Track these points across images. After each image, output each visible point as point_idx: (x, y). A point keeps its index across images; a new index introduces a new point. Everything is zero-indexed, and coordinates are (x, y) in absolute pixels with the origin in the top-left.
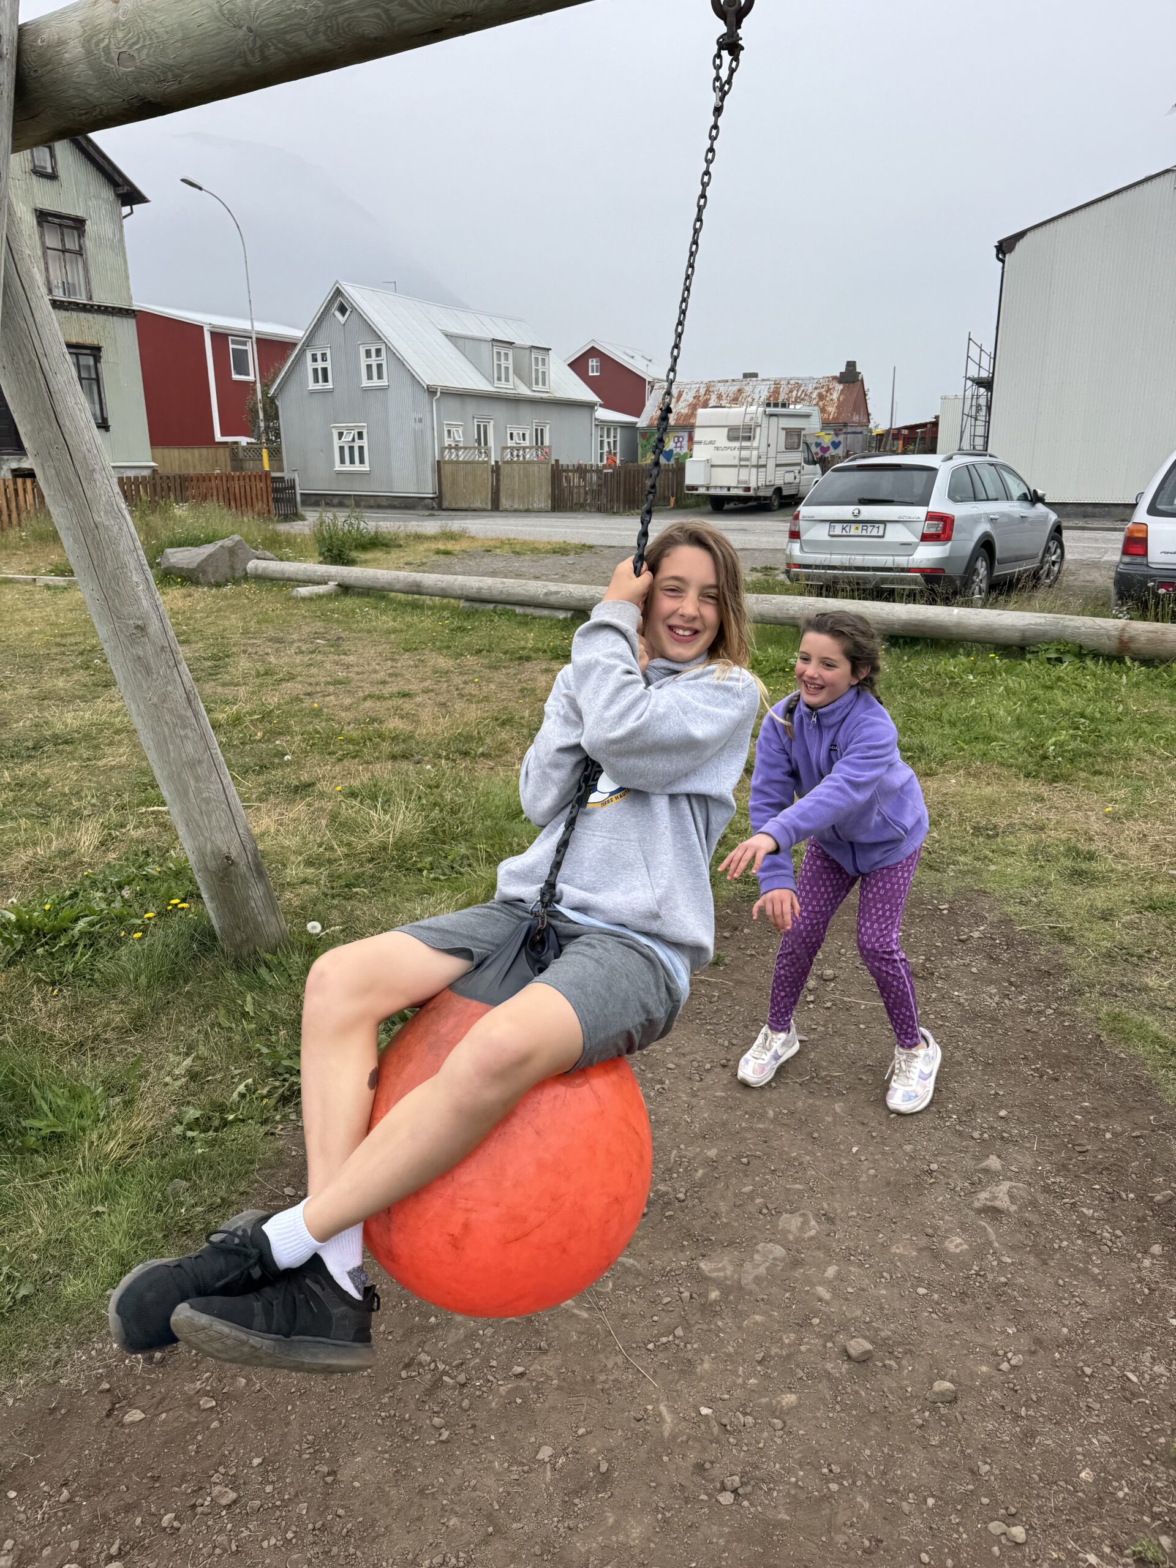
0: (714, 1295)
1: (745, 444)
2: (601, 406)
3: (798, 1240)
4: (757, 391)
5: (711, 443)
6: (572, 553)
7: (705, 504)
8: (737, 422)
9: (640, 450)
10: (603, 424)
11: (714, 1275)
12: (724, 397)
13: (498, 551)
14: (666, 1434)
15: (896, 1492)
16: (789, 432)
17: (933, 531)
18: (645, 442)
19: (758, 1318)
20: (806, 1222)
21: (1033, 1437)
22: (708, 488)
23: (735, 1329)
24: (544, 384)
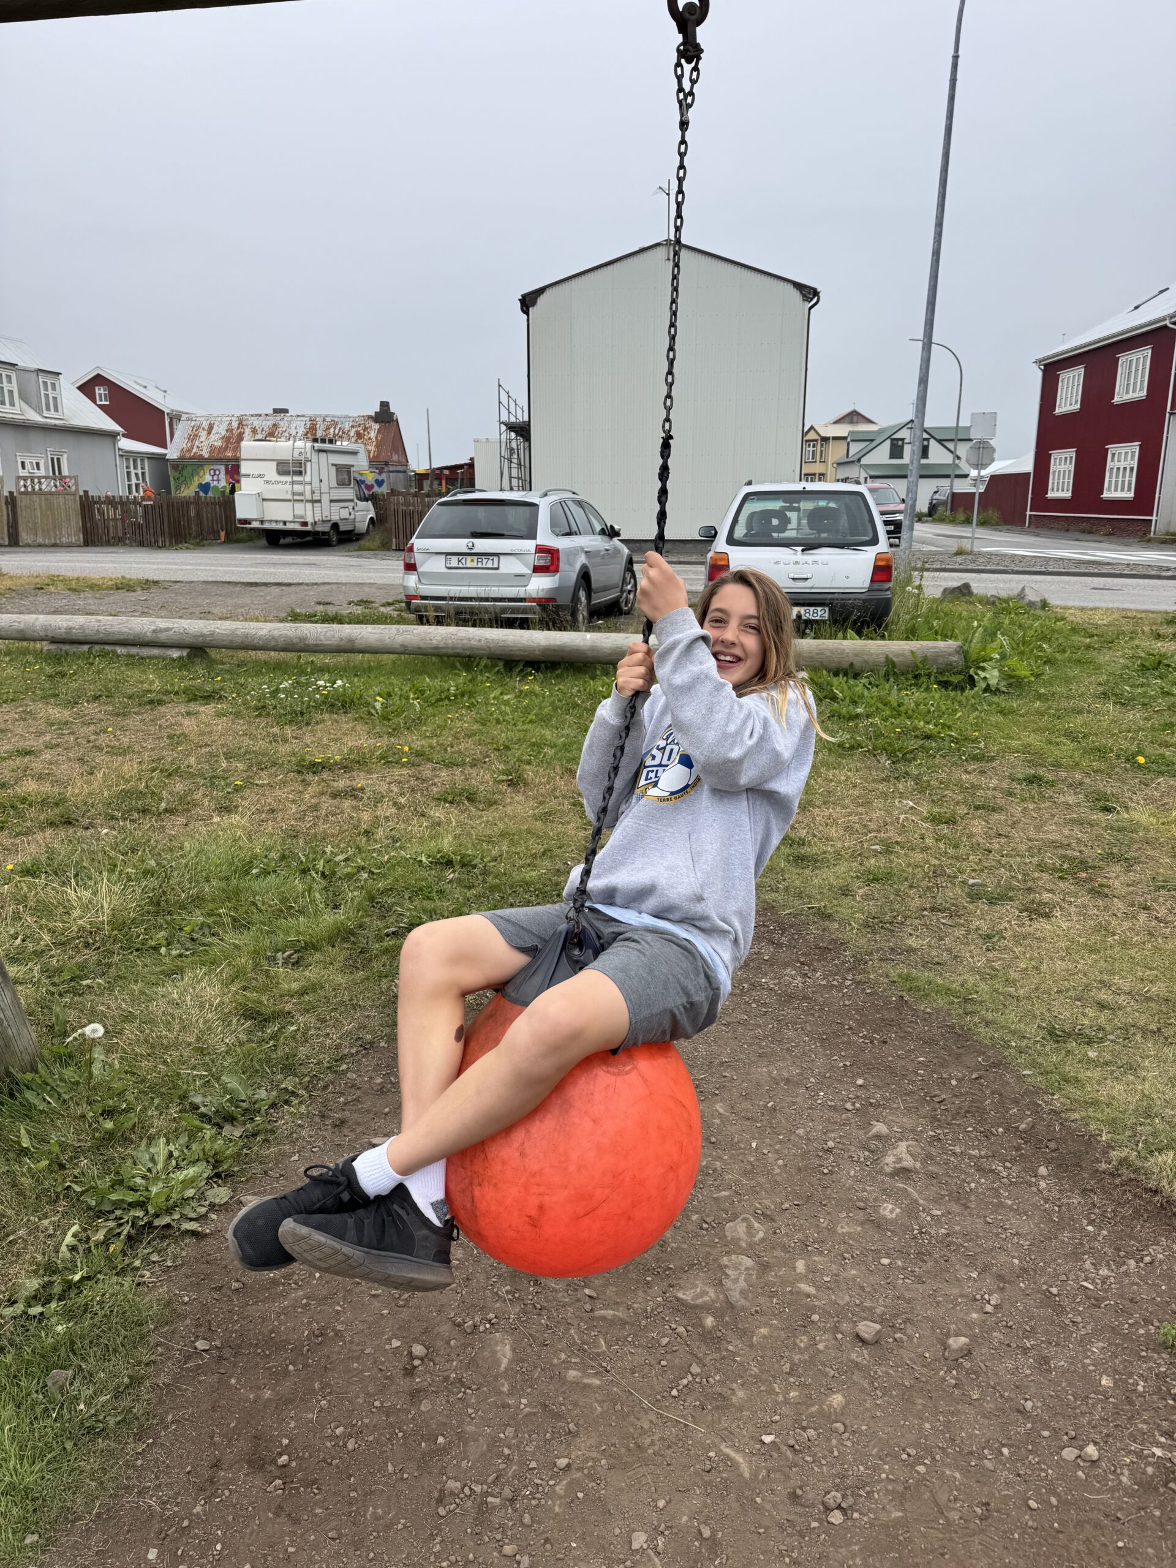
0: (709, 1321)
1: (296, 478)
2: (124, 435)
3: (751, 1246)
4: (293, 426)
5: (259, 476)
6: (139, 589)
7: (258, 538)
8: (286, 456)
9: (172, 483)
10: (127, 455)
11: (699, 1301)
12: (259, 431)
13: (52, 588)
14: (747, 1475)
15: (972, 1453)
16: (339, 468)
17: (542, 563)
18: (177, 475)
19: (764, 1331)
20: (750, 1227)
21: (1047, 1363)
22: (262, 522)
23: (748, 1349)
24: (56, 410)
